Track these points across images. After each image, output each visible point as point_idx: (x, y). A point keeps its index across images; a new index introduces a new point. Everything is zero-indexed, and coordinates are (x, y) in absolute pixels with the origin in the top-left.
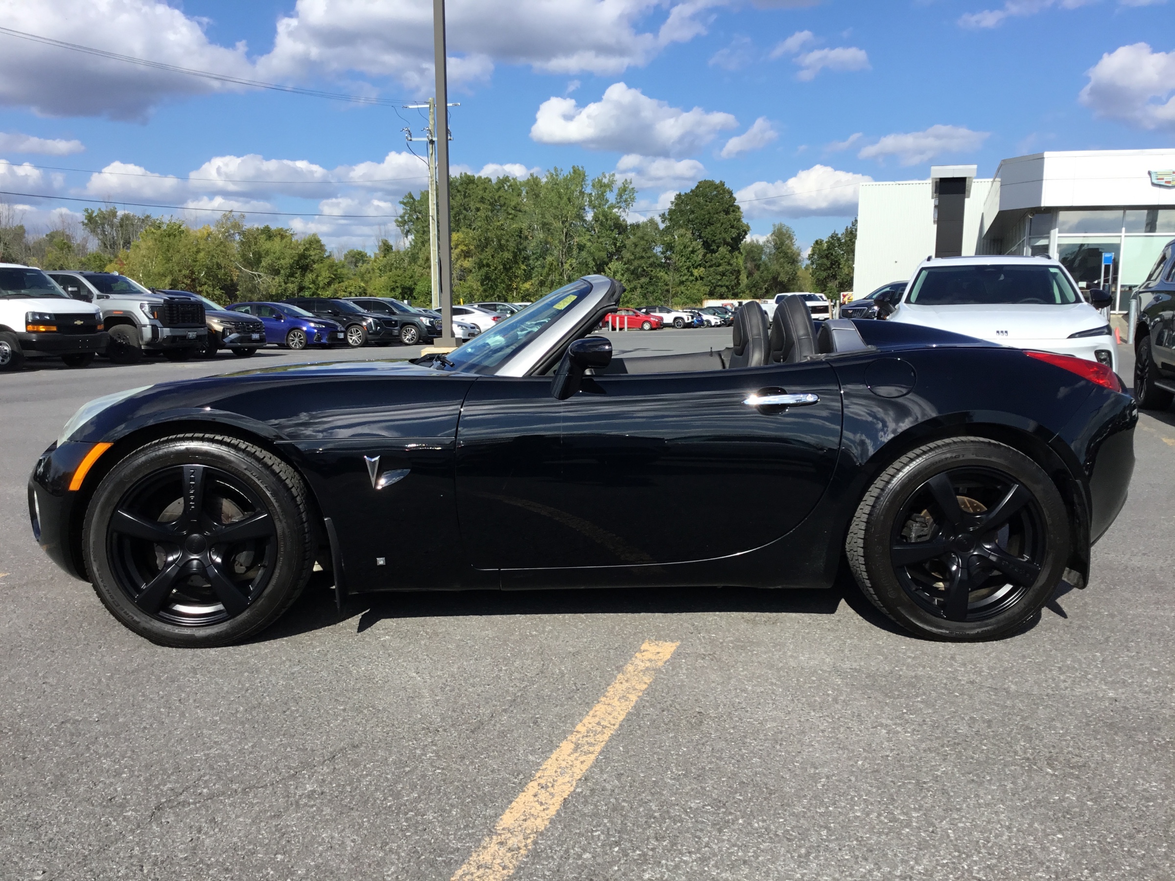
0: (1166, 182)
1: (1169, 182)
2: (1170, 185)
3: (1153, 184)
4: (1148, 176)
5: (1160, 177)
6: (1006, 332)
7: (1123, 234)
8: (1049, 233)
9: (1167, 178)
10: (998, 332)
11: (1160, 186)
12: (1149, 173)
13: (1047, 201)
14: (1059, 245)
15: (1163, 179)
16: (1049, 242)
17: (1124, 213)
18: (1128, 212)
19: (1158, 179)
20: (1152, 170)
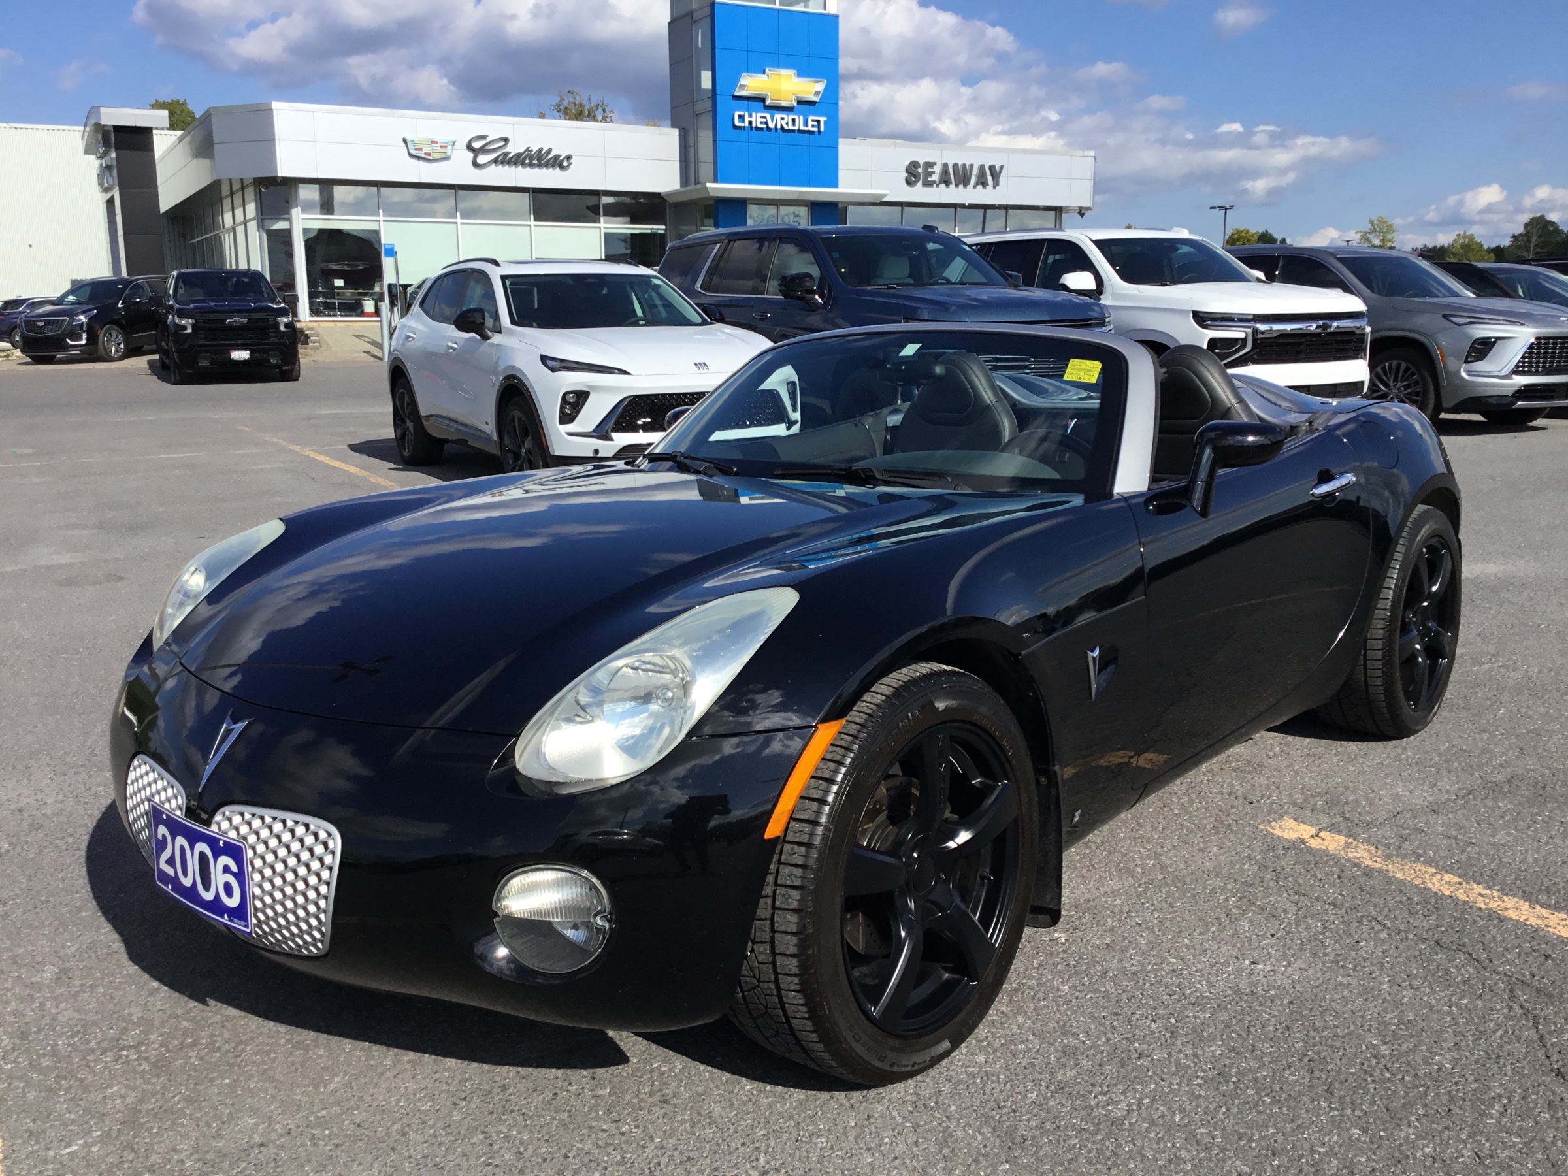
0: (426, 154)
1: (429, 154)
2: (431, 158)
3: (411, 155)
4: (403, 144)
5: (417, 147)
6: (705, 364)
7: (381, 218)
8: (288, 213)
9: (427, 149)
10: (696, 364)
11: (419, 158)
12: (405, 141)
13: (284, 170)
14: (305, 231)
15: (421, 150)
16: (291, 224)
17: (378, 190)
18: (383, 189)
19: (416, 149)
20: (408, 138)
